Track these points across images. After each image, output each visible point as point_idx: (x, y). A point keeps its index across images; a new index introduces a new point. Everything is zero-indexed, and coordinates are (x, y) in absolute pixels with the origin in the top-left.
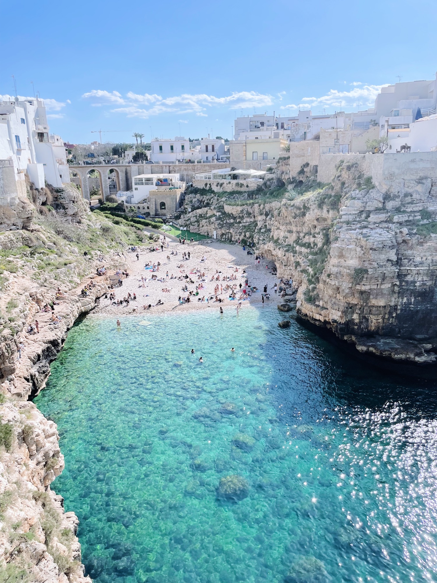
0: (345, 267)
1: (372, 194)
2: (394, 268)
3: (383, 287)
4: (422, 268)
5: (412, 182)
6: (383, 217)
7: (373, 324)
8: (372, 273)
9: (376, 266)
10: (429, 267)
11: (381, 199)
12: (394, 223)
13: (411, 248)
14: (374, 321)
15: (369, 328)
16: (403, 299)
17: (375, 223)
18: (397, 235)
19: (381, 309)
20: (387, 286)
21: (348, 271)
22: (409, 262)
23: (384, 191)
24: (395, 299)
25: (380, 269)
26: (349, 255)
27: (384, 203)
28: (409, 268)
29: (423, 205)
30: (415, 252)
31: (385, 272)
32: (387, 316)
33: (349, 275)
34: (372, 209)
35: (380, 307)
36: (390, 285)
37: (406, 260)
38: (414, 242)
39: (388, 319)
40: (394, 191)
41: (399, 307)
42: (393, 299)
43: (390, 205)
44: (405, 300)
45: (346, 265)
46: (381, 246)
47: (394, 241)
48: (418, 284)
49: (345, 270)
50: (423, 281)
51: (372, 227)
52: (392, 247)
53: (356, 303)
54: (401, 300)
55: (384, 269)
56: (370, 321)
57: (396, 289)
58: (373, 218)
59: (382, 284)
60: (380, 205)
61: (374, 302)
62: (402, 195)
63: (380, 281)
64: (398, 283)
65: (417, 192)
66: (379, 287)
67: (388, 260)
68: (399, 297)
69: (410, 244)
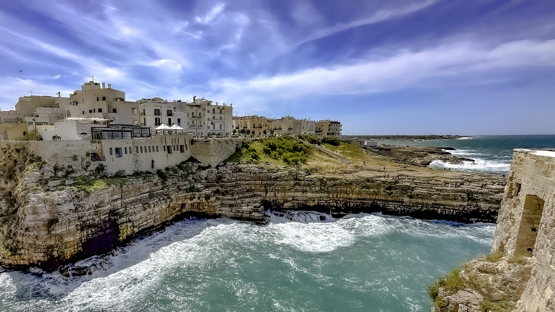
0: (39, 220)
1: (45, 167)
2: (75, 214)
3: (70, 228)
4: (91, 211)
5: (70, 158)
6: (58, 182)
7: (68, 255)
8: (61, 220)
9: (64, 215)
10: (95, 209)
11: (53, 171)
12: (66, 185)
13: (82, 200)
14: (69, 252)
15: (66, 258)
16: (84, 232)
17: (54, 187)
18: (71, 193)
19: (72, 243)
20: (72, 227)
21: (43, 223)
22: (82, 209)
23: (53, 165)
24: (79, 234)
25: (66, 216)
26: (41, 211)
27: (55, 173)
28: (83, 213)
29: (80, 173)
30: (84, 202)
31: (70, 218)
32: (76, 247)
33: (44, 225)
34: (48, 177)
35: (71, 242)
36: (74, 226)
37: (81, 208)
38: (82, 196)
39: (78, 248)
40: (60, 165)
41: (83, 239)
42: (78, 235)
43: (60, 174)
44: (85, 232)
45: (40, 219)
46: (63, 201)
47: (70, 196)
48: (91, 221)
49: (40, 222)
50: (93, 219)
51: (52, 189)
52: (70, 201)
53: (54, 243)
54: (83, 234)
55: (69, 216)
56: (65, 253)
57: (79, 227)
58: (51, 183)
59: (69, 226)
60: (53, 175)
61: (66, 239)
62: (66, 167)
63: (68, 224)
64: (79, 223)
65: (74, 164)
66: (68, 229)
67: (70, 210)
68: (81, 232)
69: (81, 198)
